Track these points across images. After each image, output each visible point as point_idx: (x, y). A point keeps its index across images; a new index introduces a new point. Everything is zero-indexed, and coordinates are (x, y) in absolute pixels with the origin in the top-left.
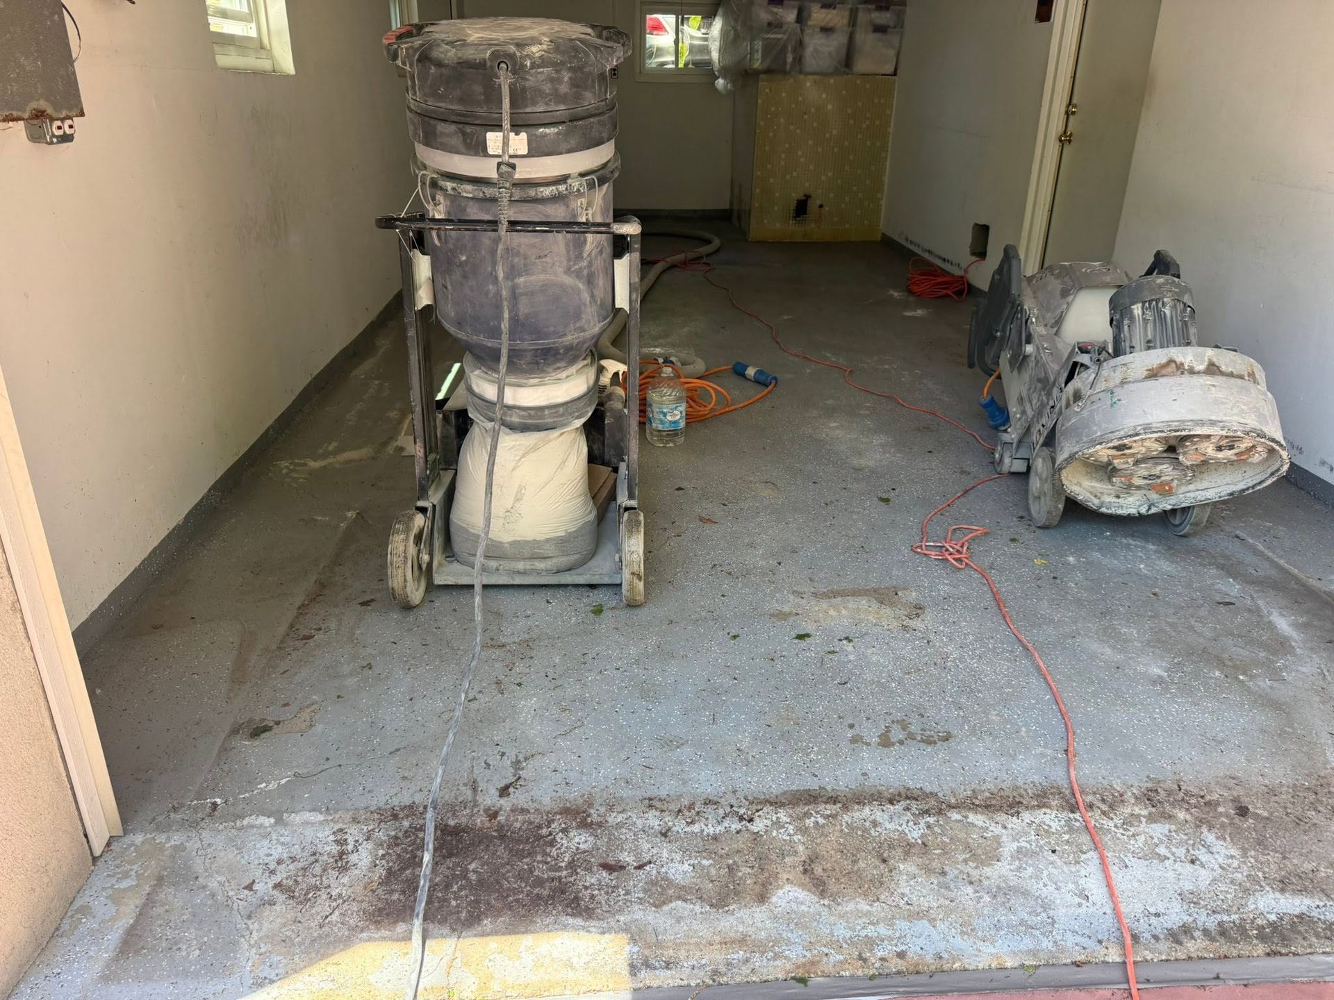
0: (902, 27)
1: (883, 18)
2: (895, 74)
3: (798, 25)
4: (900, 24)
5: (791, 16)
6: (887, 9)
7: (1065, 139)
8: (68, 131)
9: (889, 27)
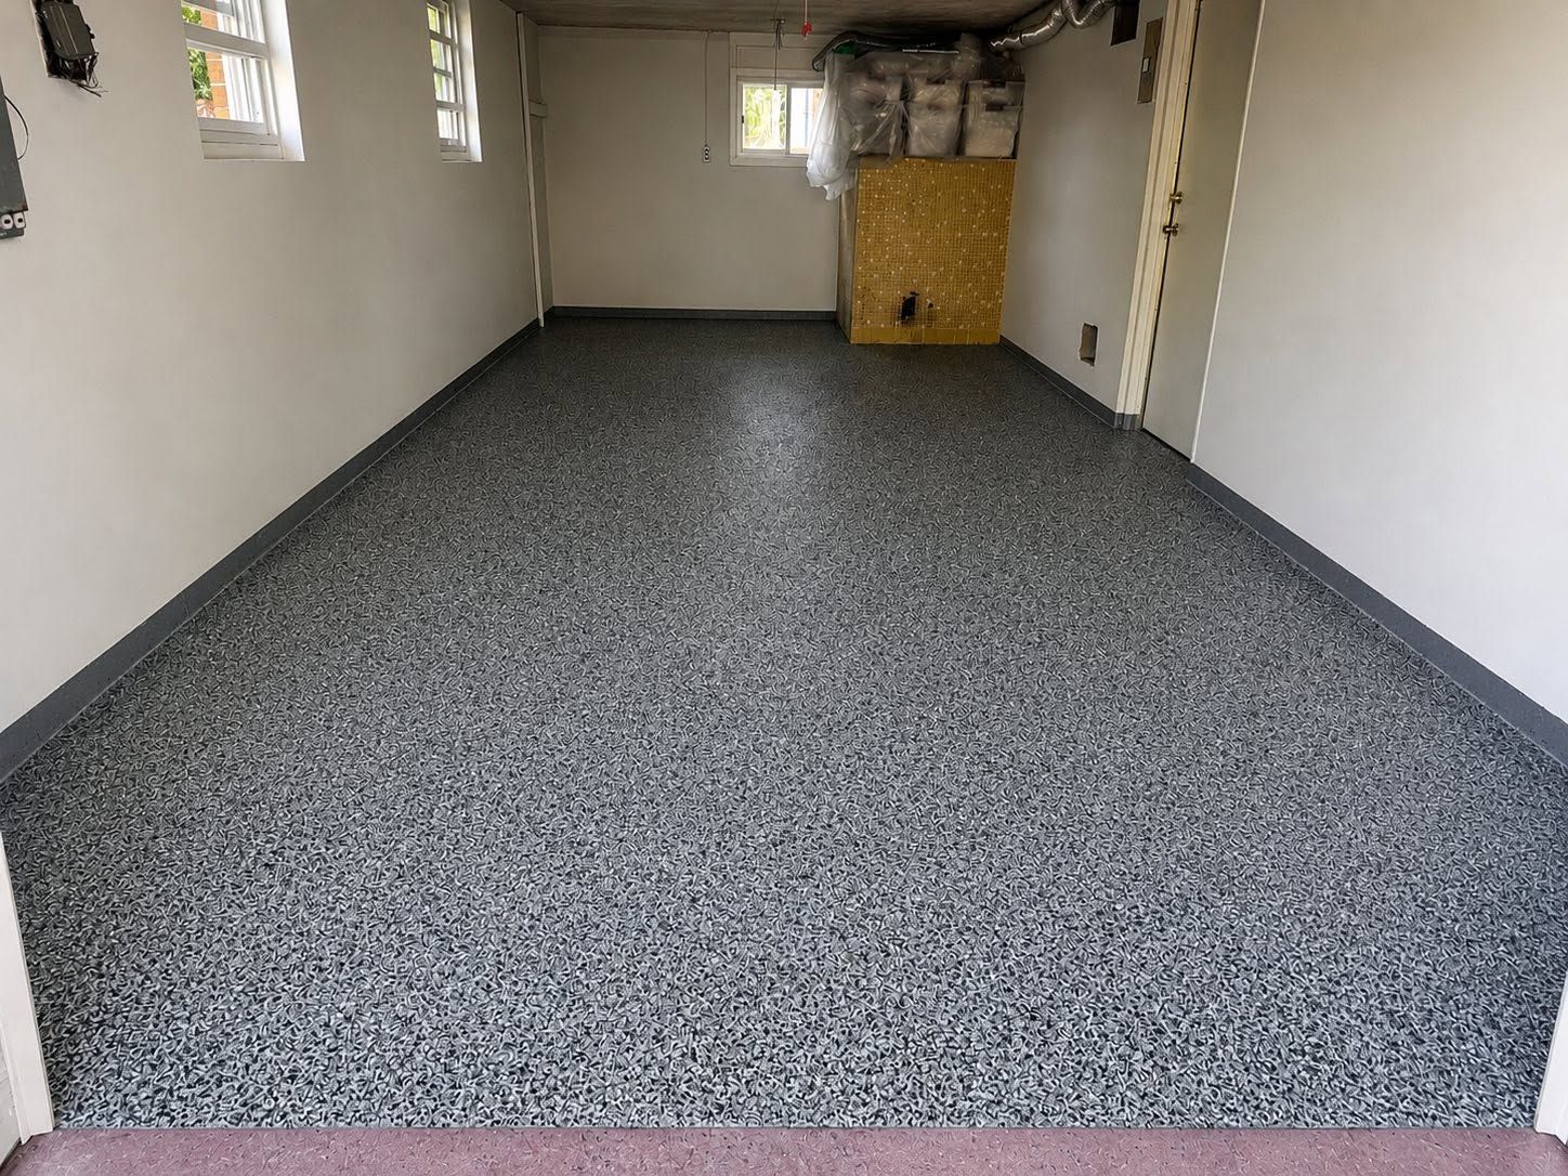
0: (1022, 104)
1: (1000, 94)
2: (1014, 155)
3: (902, 103)
4: (1018, 103)
5: (893, 93)
6: (1002, 85)
7: (1170, 230)
8: (19, 225)
9: (1005, 104)
